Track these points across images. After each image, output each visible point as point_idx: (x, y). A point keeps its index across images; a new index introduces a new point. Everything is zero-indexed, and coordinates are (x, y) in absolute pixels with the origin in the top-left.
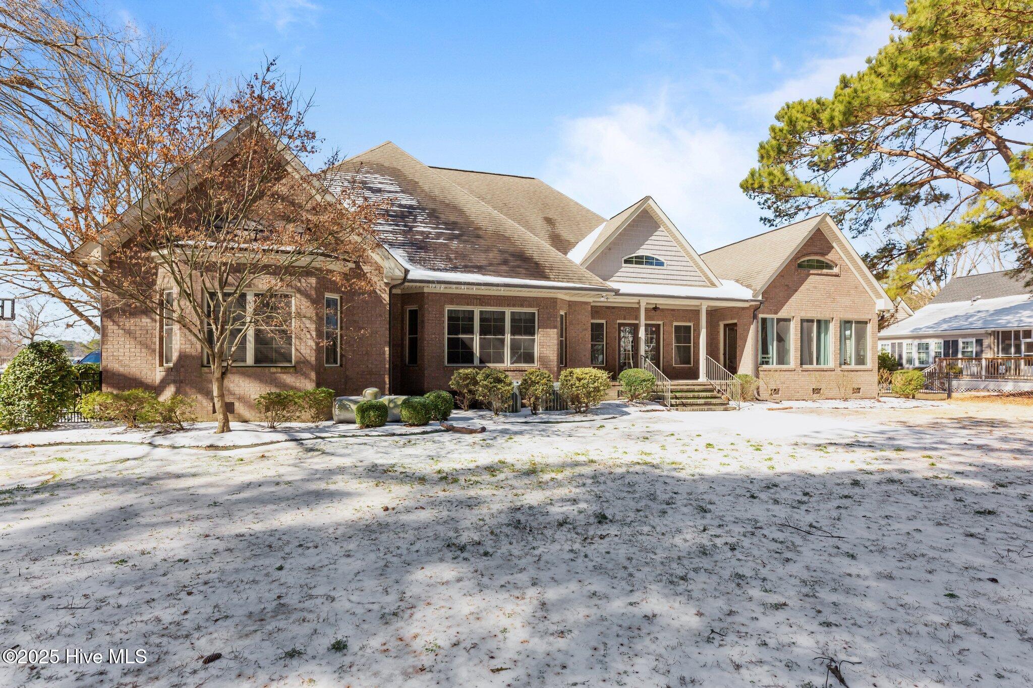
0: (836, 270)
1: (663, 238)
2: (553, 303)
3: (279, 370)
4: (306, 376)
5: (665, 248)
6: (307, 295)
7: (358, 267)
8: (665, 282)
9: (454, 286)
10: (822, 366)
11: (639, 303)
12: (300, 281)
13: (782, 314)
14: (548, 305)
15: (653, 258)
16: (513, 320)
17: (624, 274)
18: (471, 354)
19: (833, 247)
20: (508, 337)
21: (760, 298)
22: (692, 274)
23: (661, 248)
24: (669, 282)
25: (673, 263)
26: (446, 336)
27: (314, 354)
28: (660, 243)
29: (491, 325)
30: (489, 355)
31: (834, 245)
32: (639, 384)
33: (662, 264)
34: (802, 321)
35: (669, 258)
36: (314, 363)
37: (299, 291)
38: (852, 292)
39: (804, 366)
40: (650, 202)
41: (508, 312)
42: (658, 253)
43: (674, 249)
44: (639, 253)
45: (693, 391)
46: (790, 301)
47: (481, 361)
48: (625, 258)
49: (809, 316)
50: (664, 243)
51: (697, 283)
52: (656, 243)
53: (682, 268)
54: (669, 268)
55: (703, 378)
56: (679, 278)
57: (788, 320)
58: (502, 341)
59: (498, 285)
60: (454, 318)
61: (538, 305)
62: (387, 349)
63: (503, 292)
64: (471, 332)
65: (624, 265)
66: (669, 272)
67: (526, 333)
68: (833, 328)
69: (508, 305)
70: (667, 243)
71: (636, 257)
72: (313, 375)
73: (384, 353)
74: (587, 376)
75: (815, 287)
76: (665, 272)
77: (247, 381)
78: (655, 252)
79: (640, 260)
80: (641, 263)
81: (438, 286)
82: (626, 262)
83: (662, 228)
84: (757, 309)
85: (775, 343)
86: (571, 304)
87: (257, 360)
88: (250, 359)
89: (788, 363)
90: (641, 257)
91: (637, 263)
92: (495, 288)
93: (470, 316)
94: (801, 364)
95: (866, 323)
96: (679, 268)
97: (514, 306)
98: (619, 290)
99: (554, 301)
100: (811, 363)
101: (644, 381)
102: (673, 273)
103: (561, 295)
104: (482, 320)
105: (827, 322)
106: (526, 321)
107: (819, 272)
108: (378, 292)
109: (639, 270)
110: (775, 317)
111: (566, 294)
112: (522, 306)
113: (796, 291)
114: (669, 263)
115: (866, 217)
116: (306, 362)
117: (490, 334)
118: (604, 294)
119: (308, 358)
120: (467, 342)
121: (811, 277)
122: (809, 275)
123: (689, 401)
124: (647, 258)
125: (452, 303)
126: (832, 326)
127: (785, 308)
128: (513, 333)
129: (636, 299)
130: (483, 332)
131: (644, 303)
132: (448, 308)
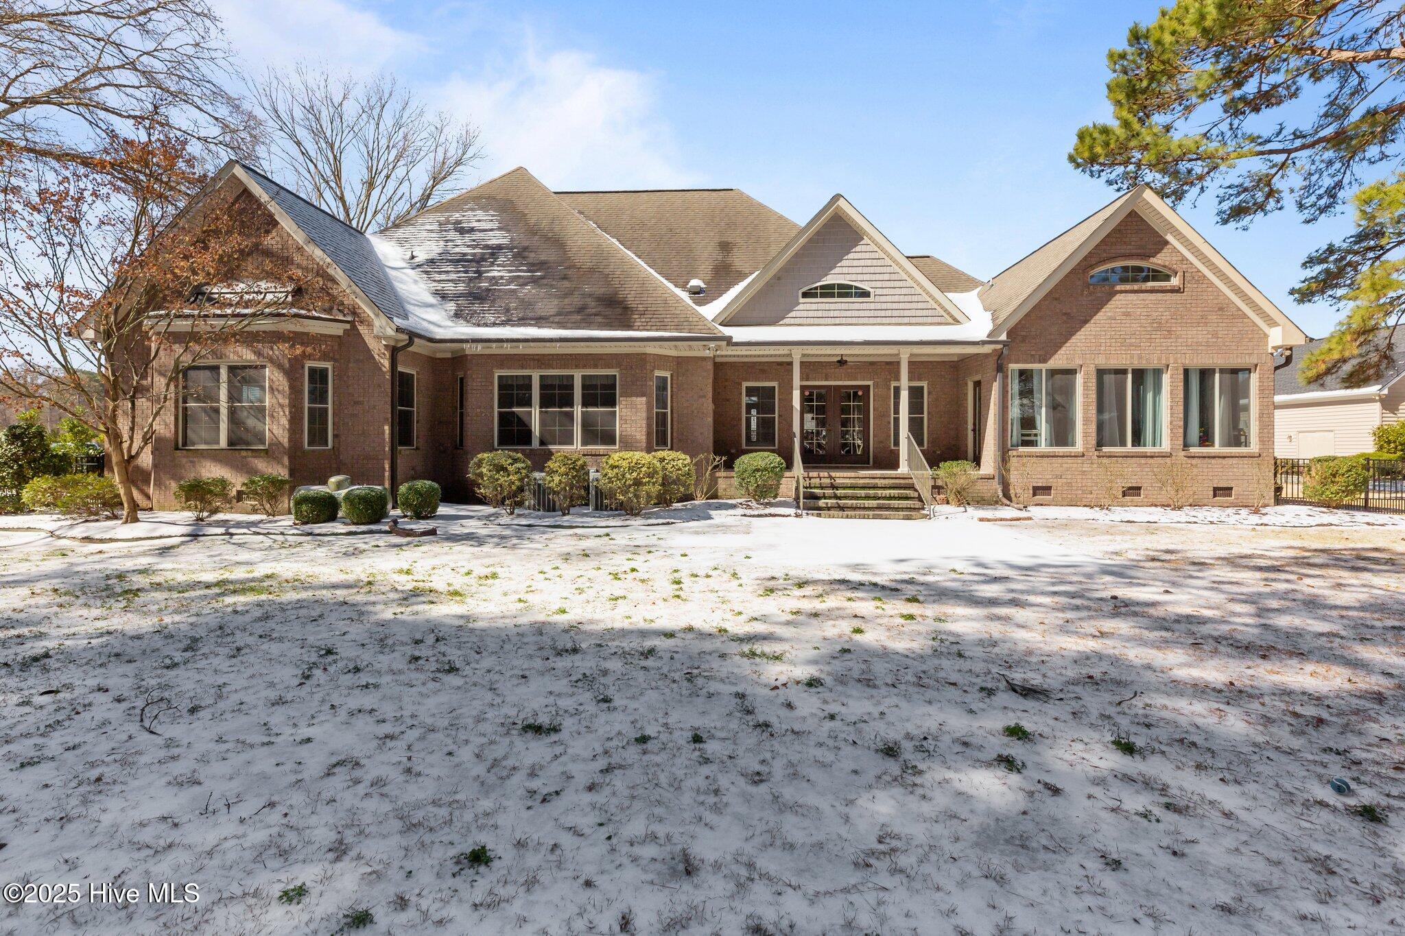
0: (1175, 281)
1: (867, 255)
2: (641, 360)
3: (250, 453)
4: (279, 462)
5: (872, 270)
6: (280, 367)
7: (354, 327)
8: (872, 321)
9: (494, 345)
10: (1149, 449)
11: (790, 355)
12: (272, 349)
13: (1059, 361)
14: (636, 364)
15: (850, 287)
16: (585, 387)
17: (805, 314)
18: (528, 433)
19: (1167, 243)
20: (578, 410)
21: (1003, 337)
22: (920, 305)
23: (866, 270)
24: (879, 321)
25: (885, 291)
26: (496, 410)
27: (286, 435)
28: (862, 263)
29: (556, 394)
30: (552, 433)
31: (1169, 238)
32: (750, 476)
33: (866, 294)
34: (1101, 373)
35: (879, 284)
36: (286, 444)
37: (271, 360)
38: (1213, 317)
39: (1105, 449)
40: (841, 202)
41: (578, 376)
42: (860, 277)
43: (888, 270)
44: (828, 280)
45: (875, 487)
46: (1074, 340)
47: (542, 443)
48: (804, 289)
49: (1115, 362)
50: (869, 263)
51: (930, 320)
52: (855, 263)
53: (902, 298)
54: (878, 299)
55: (903, 469)
56: (896, 313)
57: (1072, 372)
58: (570, 416)
59: (551, 340)
60: (505, 384)
61: (619, 365)
62: (387, 428)
63: (558, 349)
64: (528, 403)
65: (802, 300)
66: (879, 306)
67: (604, 404)
68: (1169, 384)
69: (577, 367)
70: (875, 262)
71: (822, 287)
72: (286, 460)
73: (383, 433)
74: (625, 464)
75: (1127, 314)
76: (872, 306)
77: (219, 467)
78: (854, 277)
79: (828, 292)
80: (832, 295)
81: (474, 345)
82: (805, 295)
83: (866, 240)
84: (999, 355)
85: (1044, 409)
86: (680, 362)
87: (231, 443)
88: (223, 443)
89: (1073, 444)
90: (831, 286)
91: (823, 295)
92: (548, 344)
93: (526, 384)
94: (1100, 444)
95: (1249, 371)
96: (896, 298)
97: (584, 367)
98: (731, 338)
99: (642, 358)
100: (1123, 444)
101: (758, 470)
102: (884, 306)
103: (651, 349)
104: (543, 387)
105: (1158, 373)
106: (604, 387)
107: (1136, 287)
108: (377, 357)
109: (827, 306)
110: (1044, 367)
111: (661, 347)
112: (596, 366)
113: (1086, 322)
114: (879, 292)
115: (1327, 182)
116: (277, 444)
117: (554, 405)
118: (712, 345)
119: (281, 439)
120: (525, 419)
121: (1118, 297)
122: (1113, 293)
123: (849, 502)
124: (841, 286)
125: (502, 366)
126: (1166, 379)
127: (1062, 351)
128: (584, 404)
129: (783, 350)
130: (544, 403)
131: (797, 356)
132: (498, 373)
